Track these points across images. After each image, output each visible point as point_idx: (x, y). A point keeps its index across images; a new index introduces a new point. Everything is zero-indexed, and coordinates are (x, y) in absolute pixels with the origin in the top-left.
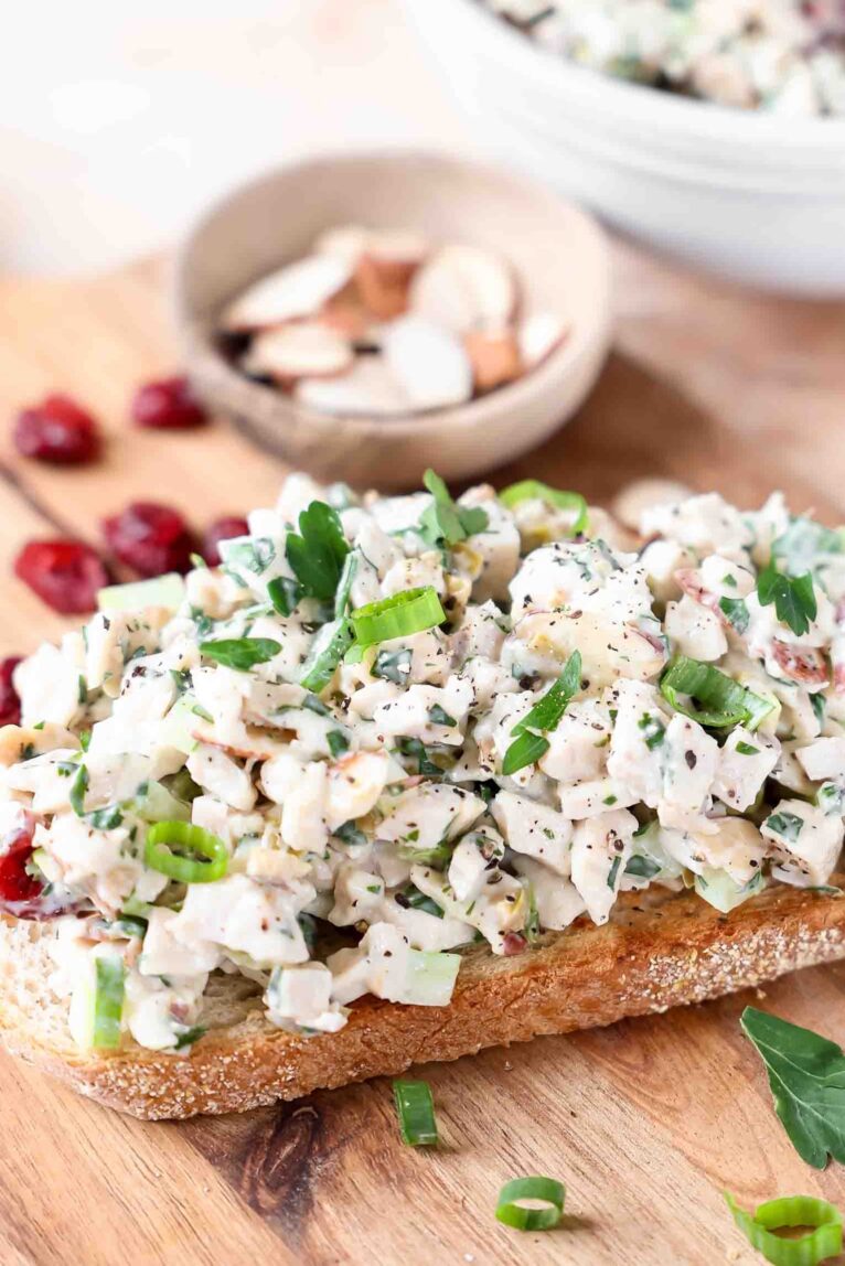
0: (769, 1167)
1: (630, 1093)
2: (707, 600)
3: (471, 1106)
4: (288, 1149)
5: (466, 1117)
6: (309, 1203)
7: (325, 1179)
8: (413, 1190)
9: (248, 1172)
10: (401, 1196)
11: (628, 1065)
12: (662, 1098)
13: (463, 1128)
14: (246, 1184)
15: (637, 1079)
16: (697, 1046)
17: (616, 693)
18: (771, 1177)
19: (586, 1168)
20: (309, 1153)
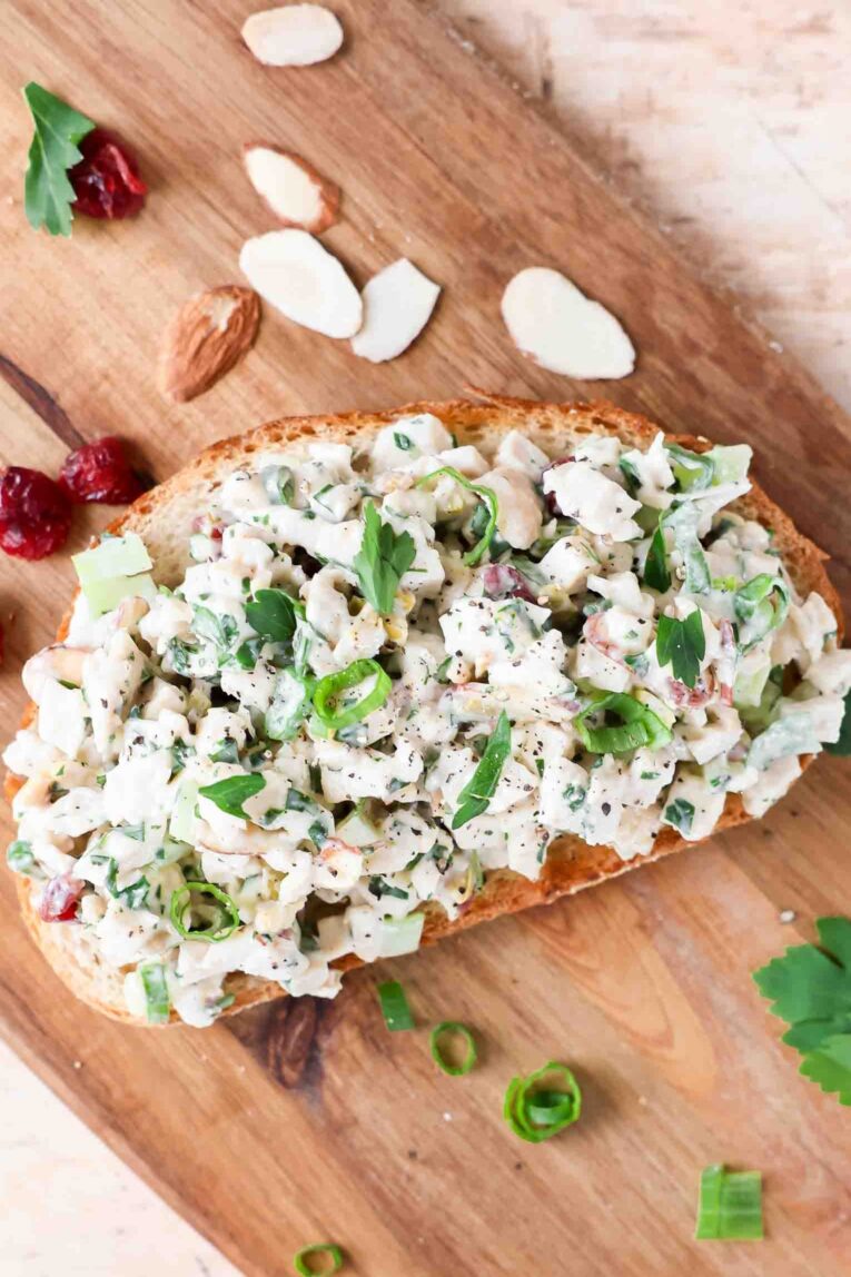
0: (667, 1019)
1: (556, 957)
2: (614, 654)
3: (435, 980)
4: (299, 1028)
5: (433, 991)
6: (321, 1075)
7: (332, 1053)
8: (400, 1060)
9: (272, 1051)
10: (391, 1065)
11: (555, 931)
12: (581, 960)
13: (430, 1000)
14: (272, 1062)
15: (561, 944)
16: (605, 907)
17: (540, 743)
18: (669, 1027)
19: (527, 1029)
20: (316, 1030)
